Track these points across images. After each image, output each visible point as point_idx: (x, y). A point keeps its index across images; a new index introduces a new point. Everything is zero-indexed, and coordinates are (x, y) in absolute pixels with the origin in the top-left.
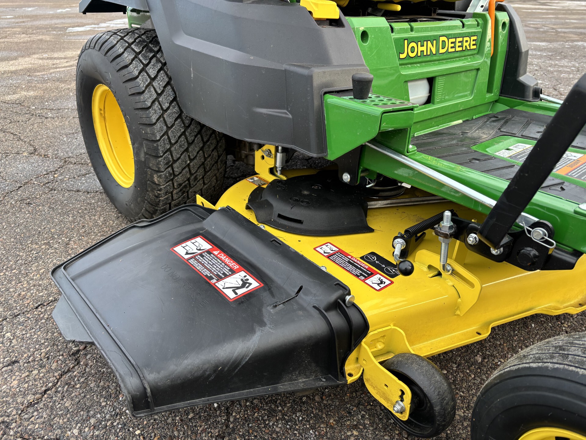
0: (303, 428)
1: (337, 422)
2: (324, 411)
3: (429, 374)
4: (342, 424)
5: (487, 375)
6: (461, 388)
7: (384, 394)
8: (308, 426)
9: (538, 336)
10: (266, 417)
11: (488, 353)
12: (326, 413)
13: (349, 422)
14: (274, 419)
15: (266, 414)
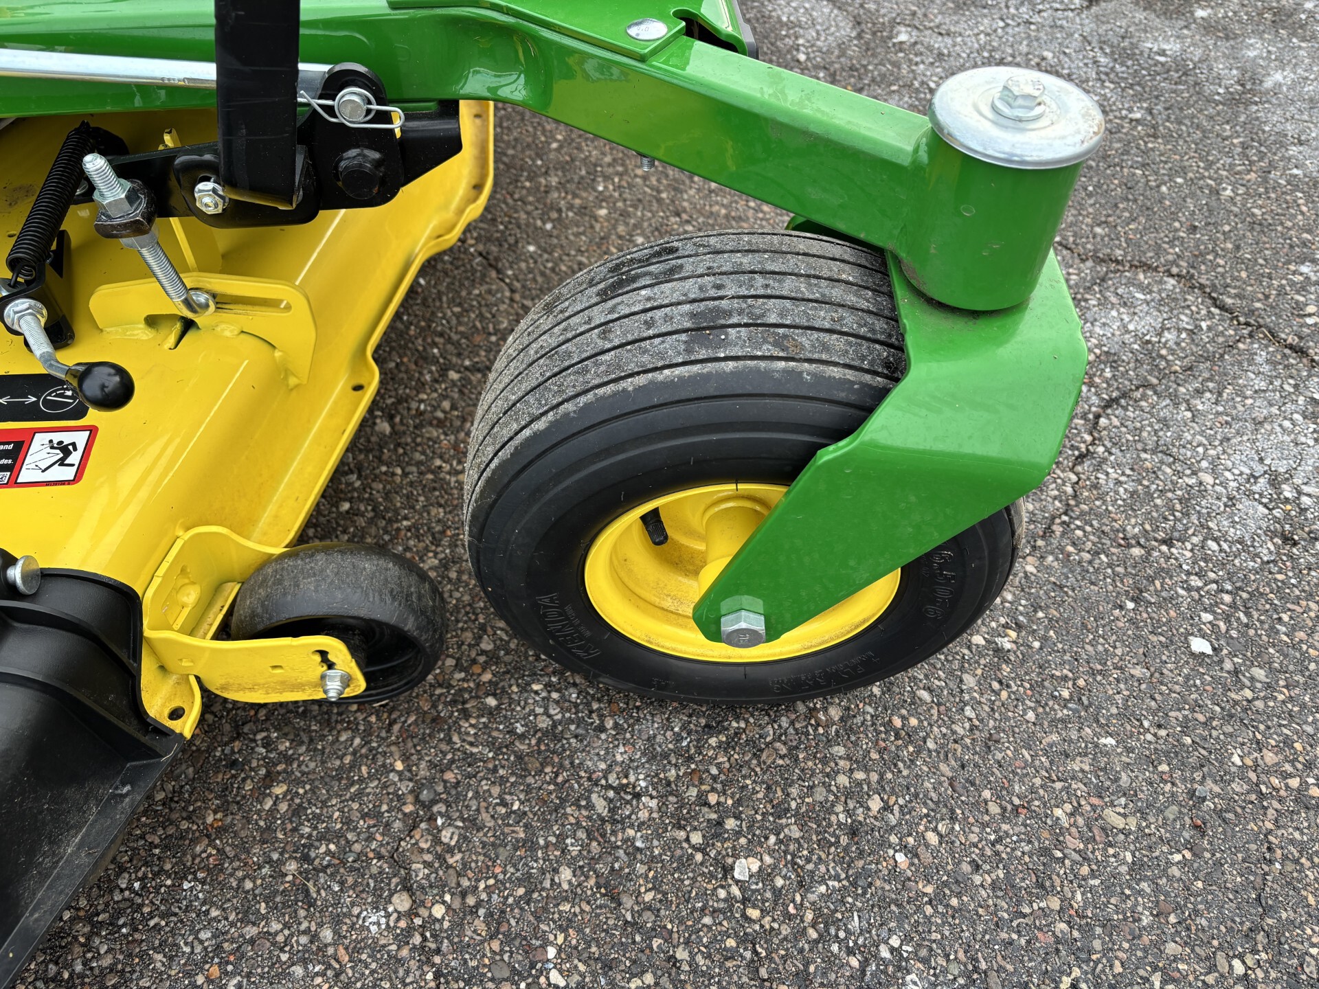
0: (160, 897)
1: (224, 808)
2: (174, 816)
3: (348, 576)
4: (238, 803)
5: (419, 448)
6: (396, 512)
7: (283, 683)
8: (169, 882)
9: (444, 299)
10: (53, 969)
11: (389, 401)
12: (184, 815)
13: (249, 781)
14: (77, 950)
15: (43, 961)
